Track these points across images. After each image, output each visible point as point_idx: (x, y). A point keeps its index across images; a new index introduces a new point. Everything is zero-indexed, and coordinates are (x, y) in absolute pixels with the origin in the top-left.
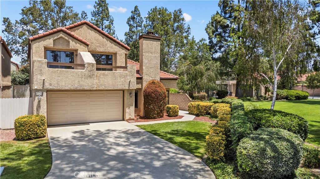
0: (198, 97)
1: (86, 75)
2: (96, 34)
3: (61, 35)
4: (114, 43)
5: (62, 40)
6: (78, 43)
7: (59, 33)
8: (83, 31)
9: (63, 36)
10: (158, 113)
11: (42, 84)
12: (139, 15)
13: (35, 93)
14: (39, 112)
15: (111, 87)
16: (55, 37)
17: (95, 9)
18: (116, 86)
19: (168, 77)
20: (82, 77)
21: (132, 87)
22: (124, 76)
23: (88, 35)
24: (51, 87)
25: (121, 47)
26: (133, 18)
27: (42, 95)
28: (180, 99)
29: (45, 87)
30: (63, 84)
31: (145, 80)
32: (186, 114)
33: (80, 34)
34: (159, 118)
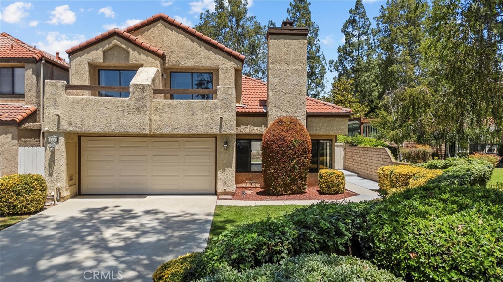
0: (410, 155)
1: (131, 107)
2: (180, 35)
3: (115, 41)
4: (214, 49)
5: (119, 50)
6: (143, 54)
7: (111, 39)
8: (157, 33)
9: (119, 43)
10: (285, 185)
11: (57, 123)
12: (364, 15)
13: (47, 139)
14: (52, 171)
15: (184, 129)
16: (105, 45)
17: (289, 14)
18: (194, 128)
19: (330, 111)
20: (123, 111)
21: (227, 131)
22: (211, 108)
23: (165, 38)
24: (71, 128)
25: (226, 55)
26: (352, 22)
27: (57, 142)
28: (377, 159)
29: (61, 128)
30: (91, 122)
31: (272, 117)
32: (373, 190)
33: (152, 38)
34: (289, 194)
